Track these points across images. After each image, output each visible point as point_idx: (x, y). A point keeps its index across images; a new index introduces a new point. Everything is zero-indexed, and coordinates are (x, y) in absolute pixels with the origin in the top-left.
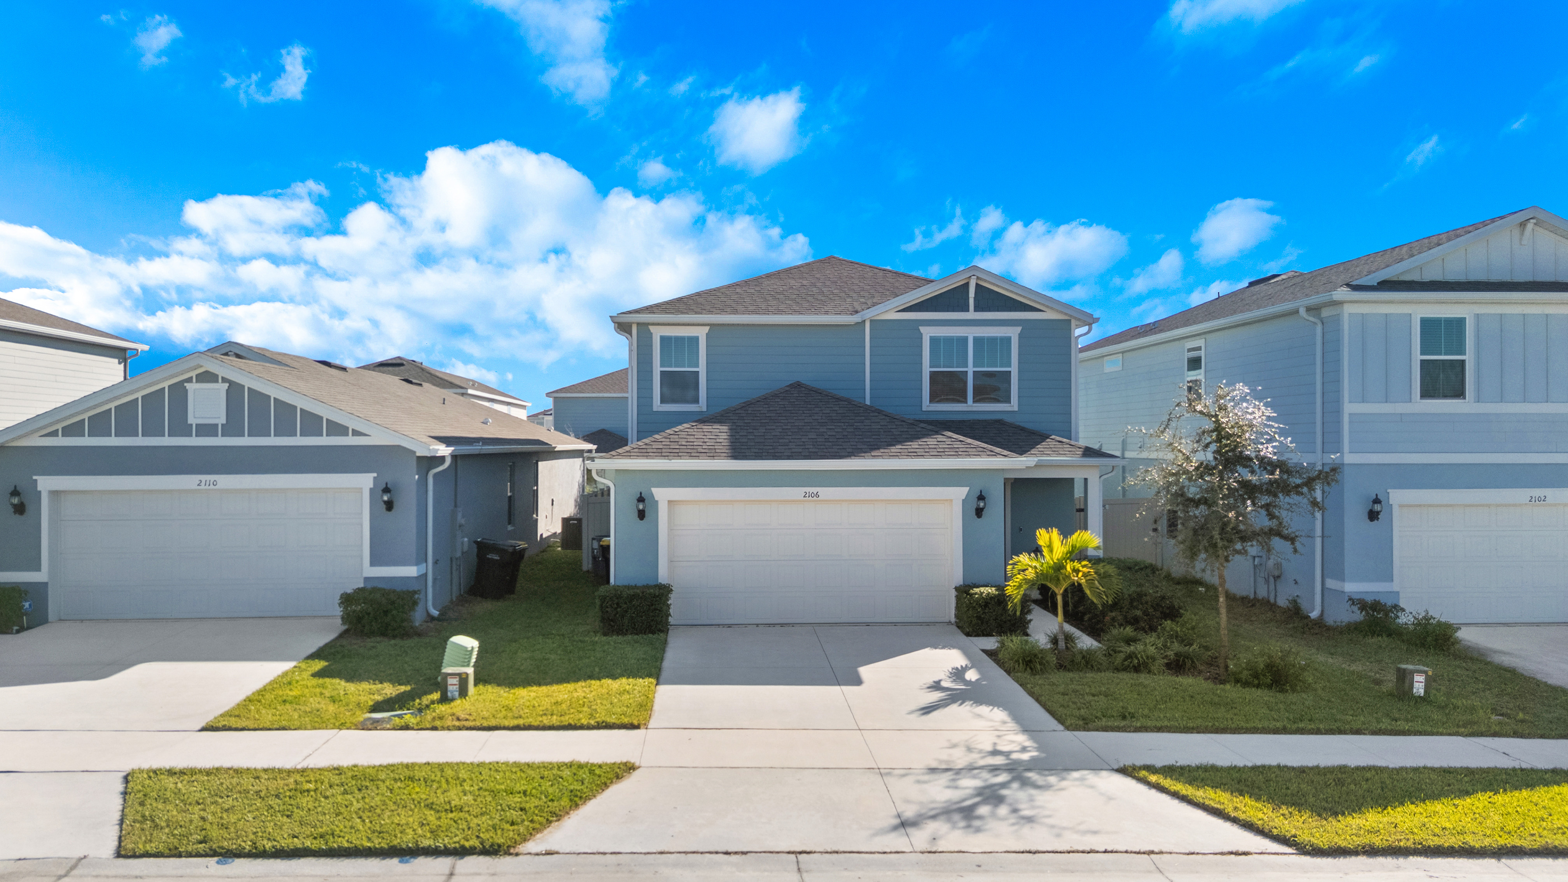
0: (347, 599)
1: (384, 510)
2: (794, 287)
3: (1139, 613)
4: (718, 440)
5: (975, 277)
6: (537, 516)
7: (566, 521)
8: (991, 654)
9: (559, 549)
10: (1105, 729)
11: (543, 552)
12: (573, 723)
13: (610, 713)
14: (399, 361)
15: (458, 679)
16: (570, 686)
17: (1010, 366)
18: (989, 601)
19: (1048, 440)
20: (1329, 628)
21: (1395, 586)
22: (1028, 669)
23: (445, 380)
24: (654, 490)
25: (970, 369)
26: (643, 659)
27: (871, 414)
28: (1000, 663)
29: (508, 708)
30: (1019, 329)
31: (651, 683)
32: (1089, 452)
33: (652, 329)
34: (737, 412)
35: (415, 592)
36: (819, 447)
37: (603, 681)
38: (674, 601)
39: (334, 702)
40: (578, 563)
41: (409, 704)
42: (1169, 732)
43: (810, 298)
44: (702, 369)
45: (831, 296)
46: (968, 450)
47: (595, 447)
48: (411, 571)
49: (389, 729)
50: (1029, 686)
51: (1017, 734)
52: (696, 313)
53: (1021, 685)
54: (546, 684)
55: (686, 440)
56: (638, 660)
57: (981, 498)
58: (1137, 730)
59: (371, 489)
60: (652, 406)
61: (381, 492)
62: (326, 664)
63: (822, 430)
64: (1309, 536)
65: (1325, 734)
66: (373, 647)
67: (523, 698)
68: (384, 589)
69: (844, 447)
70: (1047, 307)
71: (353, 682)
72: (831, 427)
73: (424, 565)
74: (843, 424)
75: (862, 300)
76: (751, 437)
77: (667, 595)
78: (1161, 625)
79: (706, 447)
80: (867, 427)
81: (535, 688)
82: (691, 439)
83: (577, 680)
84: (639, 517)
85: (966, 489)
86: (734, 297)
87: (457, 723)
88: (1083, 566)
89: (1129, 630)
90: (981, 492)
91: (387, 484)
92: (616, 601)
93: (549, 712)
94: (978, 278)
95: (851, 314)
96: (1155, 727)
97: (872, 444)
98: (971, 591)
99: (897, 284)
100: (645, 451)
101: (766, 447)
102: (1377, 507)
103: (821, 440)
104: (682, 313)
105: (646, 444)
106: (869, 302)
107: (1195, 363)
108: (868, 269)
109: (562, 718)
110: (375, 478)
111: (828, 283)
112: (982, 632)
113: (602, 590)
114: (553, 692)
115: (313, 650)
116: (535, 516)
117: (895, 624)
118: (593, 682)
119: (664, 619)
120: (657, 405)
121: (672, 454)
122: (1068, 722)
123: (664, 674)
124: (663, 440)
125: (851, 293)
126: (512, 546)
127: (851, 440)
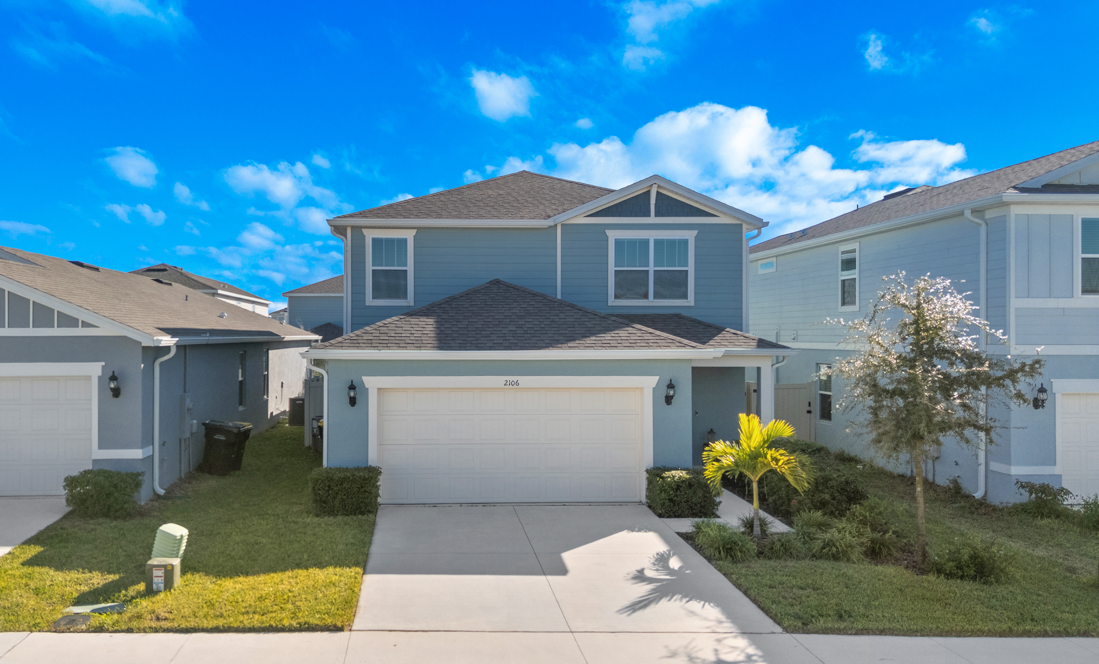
0: (71, 482)
1: (111, 396)
2: (492, 196)
3: (827, 497)
4: (424, 332)
5: (657, 186)
6: (268, 397)
7: (293, 401)
8: (687, 537)
9: (287, 425)
10: (826, 631)
11: (273, 428)
12: (274, 625)
13: (314, 611)
14: (163, 267)
15: (163, 571)
16: (276, 577)
17: (687, 266)
18: (681, 484)
19: (724, 332)
20: (995, 509)
21: (1057, 470)
22: (729, 556)
23: (199, 282)
24: (365, 378)
25: (651, 268)
26: (352, 543)
27: (566, 308)
28: (699, 549)
29: (211, 604)
30: (695, 232)
31: (357, 573)
32: (762, 344)
33: (365, 231)
34: (442, 306)
35: (138, 474)
36: (519, 338)
37: (311, 570)
38: (382, 481)
39: (37, 595)
40: (301, 438)
41: (114, 595)
42: (892, 634)
43: (506, 205)
44: (410, 268)
45: (526, 204)
46: (658, 341)
47: (321, 337)
48: (137, 454)
49: (82, 631)
50: (733, 576)
51: (735, 637)
52: (405, 217)
53: (725, 575)
54: (254, 574)
55: (394, 332)
56: (347, 545)
57: (671, 386)
58: (859, 632)
59: (99, 377)
60: (365, 301)
61: (108, 380)
62: (42, 549)
63: (520, 323)
64: (1004, 427)
65: (1052, 636)
66: (93, 530)
67: (228, 591)
68: (110, 471)
69: (543, 338)
70: (721, 212)
71: (62, 570)
72: (529, 320)
73: (152, 446)
74: (539, 317)
75: (554, 207)
76: (455, 329)
77: (377, 477)
78: (849, 509)
79: (414, 338)
80: (562, 320)
81: (241, 579)
82: (399, 330)
83: (284, 570)
84: (350, 403)
85: (656, 378)
86: (439, 204)
87: (154, 624)
88: (781, 455)
89: (818, 515)
90: (671, 380)
91: (113, 372)
92: (328, 484)
93: (251, 610)
94: (659, 186)
95: (544, 219)
96: (877, 629)
97: (568, 335)
98: (664, 475)
99: (583, 194)
100: (356, 341)
101: (469, 339)
102: (1042, 396)
103: (520, 332)
104: (392, 217)
105: (357, 336)
106: (560, 209)
107: (849, 264)
108: (557, 182)
109: (264, 618)
110: (103, 366)
111: (522, 193)
112: (674, 513)
113: (315, 473)
114: (259, 584)
115: (33, 533)
116: (265, 397)
117: (590, 504)
118: (300, 571)
119: (373, 500)
120: (370, 301)
121: (381, 345)
122: (786, 624)
123: (371, 563)
124: (374, 331)
125: (543, 201)
126: (236, 428)
127: (548, 332)
